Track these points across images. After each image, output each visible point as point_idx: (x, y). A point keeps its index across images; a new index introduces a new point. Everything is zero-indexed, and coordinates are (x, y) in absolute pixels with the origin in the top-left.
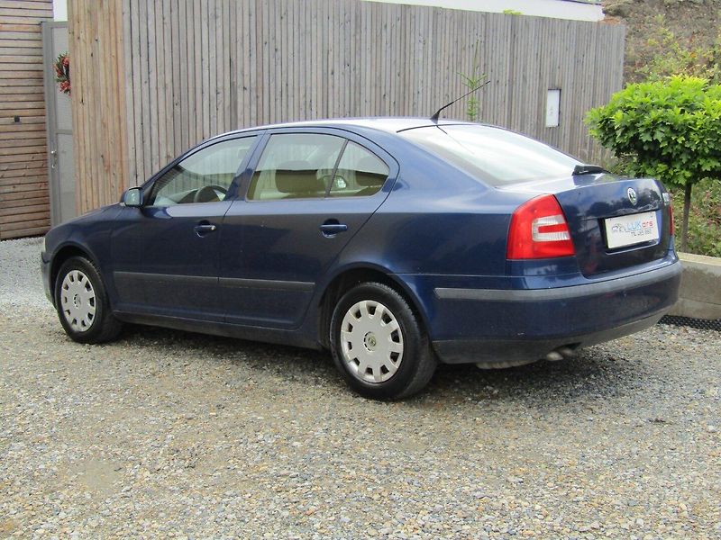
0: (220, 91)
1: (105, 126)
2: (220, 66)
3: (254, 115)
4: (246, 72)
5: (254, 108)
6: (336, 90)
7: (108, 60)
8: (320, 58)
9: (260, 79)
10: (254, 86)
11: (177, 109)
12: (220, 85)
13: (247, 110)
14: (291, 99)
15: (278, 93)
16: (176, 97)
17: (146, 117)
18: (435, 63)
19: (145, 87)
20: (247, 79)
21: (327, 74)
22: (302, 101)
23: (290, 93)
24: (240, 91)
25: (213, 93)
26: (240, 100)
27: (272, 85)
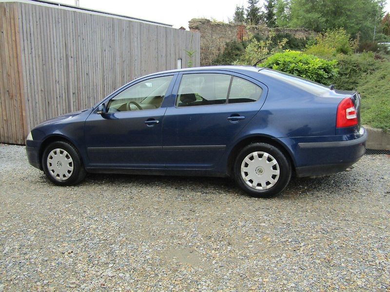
0: (62, 58)
1: (9, 76)
2: (61, 47)
3: (76, 70)
4: (72, 50)
5: (76, 66)
6: (106, 58)
7: (11, 42)
8: (100, 44)
9: (77, 53)
10: (75, 56)
11: (44, 66)
12: (62, 55)
13: (73, 67)
14: (90, 62)
15: (85, 60)
16: (44, 62)
17: (31, 71)
18: (141, 48)
19: (30, 56)
20: (72, 52)
21: (103, 51)
22: (94, 64)
23: (89, 60)
24: (70, 58)
25: (59, 60)
26: (70, 63)
27: (82, 55)
